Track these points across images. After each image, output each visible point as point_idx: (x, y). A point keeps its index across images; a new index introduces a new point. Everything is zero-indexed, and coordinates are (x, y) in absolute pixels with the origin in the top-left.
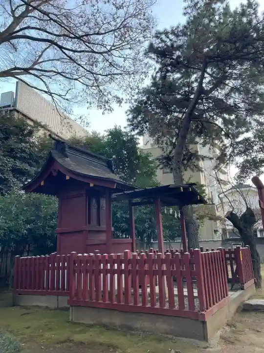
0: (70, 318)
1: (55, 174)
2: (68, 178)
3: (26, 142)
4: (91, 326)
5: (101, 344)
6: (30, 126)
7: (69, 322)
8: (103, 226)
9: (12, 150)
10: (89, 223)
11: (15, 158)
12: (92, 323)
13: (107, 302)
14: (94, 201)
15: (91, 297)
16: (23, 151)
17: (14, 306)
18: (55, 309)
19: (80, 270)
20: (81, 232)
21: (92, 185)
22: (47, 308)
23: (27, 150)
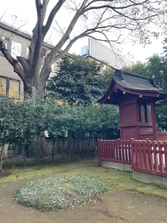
0: (134, 177)
1: (116, 92)
2: (124, 93)
3: (97, 75)
4: (148, 184)
5: (156, 196)
6: (98, 64)
7: (133, 180)
8: (150, 123)
9: (90, 80)
10: (140, 121)
11: (92, 85)
12: (148, 182)
13: (158, 171)
14: (142, 107)
15: (146, 166)
16: (96, 80)
17: (99, 166)
18: (123, 171)
19: (138, 149)
20: (135, 127)
21: (141, 96)
22: (118, 170)
23: (98, 79)
